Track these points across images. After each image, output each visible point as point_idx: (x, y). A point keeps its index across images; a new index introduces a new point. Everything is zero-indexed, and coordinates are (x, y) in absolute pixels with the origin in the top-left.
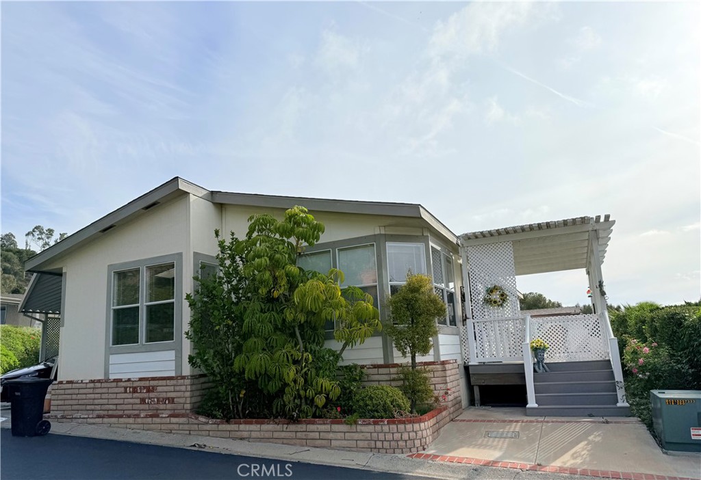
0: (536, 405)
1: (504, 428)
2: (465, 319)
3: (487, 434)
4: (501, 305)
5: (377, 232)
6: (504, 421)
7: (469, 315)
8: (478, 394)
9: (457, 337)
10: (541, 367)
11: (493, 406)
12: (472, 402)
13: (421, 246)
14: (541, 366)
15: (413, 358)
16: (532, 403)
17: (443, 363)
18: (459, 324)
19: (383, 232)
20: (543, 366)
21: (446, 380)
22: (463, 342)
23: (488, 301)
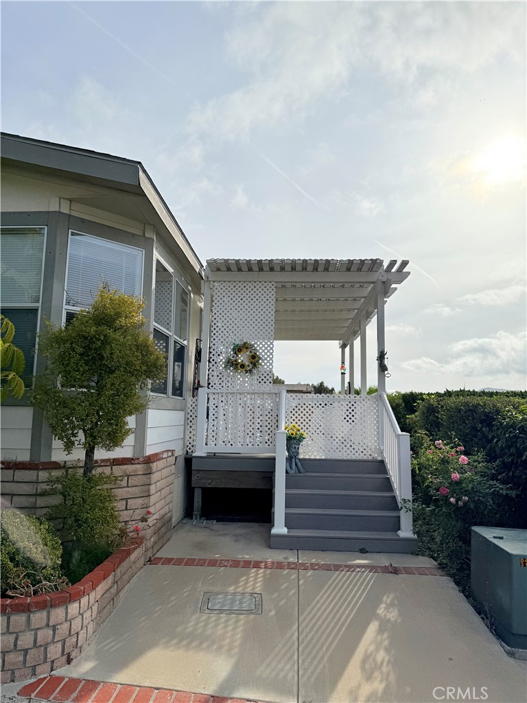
0: (284, 531)
1: (236, 582)
2: (196, 387)
3: (206, 604)
4: (250, 371)
5: (54, 207)
6: (236, 564)
7: (204, 382)
8: (200, 500)
9: (181, 414)
10: (294, 466)
11: (218, 521)
12: (188, 513)
13: (138, 254)
14: (294, 464)
15: (90, 452)
16: (279, 528)
17: (149, 460)
18: (187, 394)
19: (65, 210)
20: (296, 464)
21: (149, 490)
22: (190, 421)
23: (232, 364)
